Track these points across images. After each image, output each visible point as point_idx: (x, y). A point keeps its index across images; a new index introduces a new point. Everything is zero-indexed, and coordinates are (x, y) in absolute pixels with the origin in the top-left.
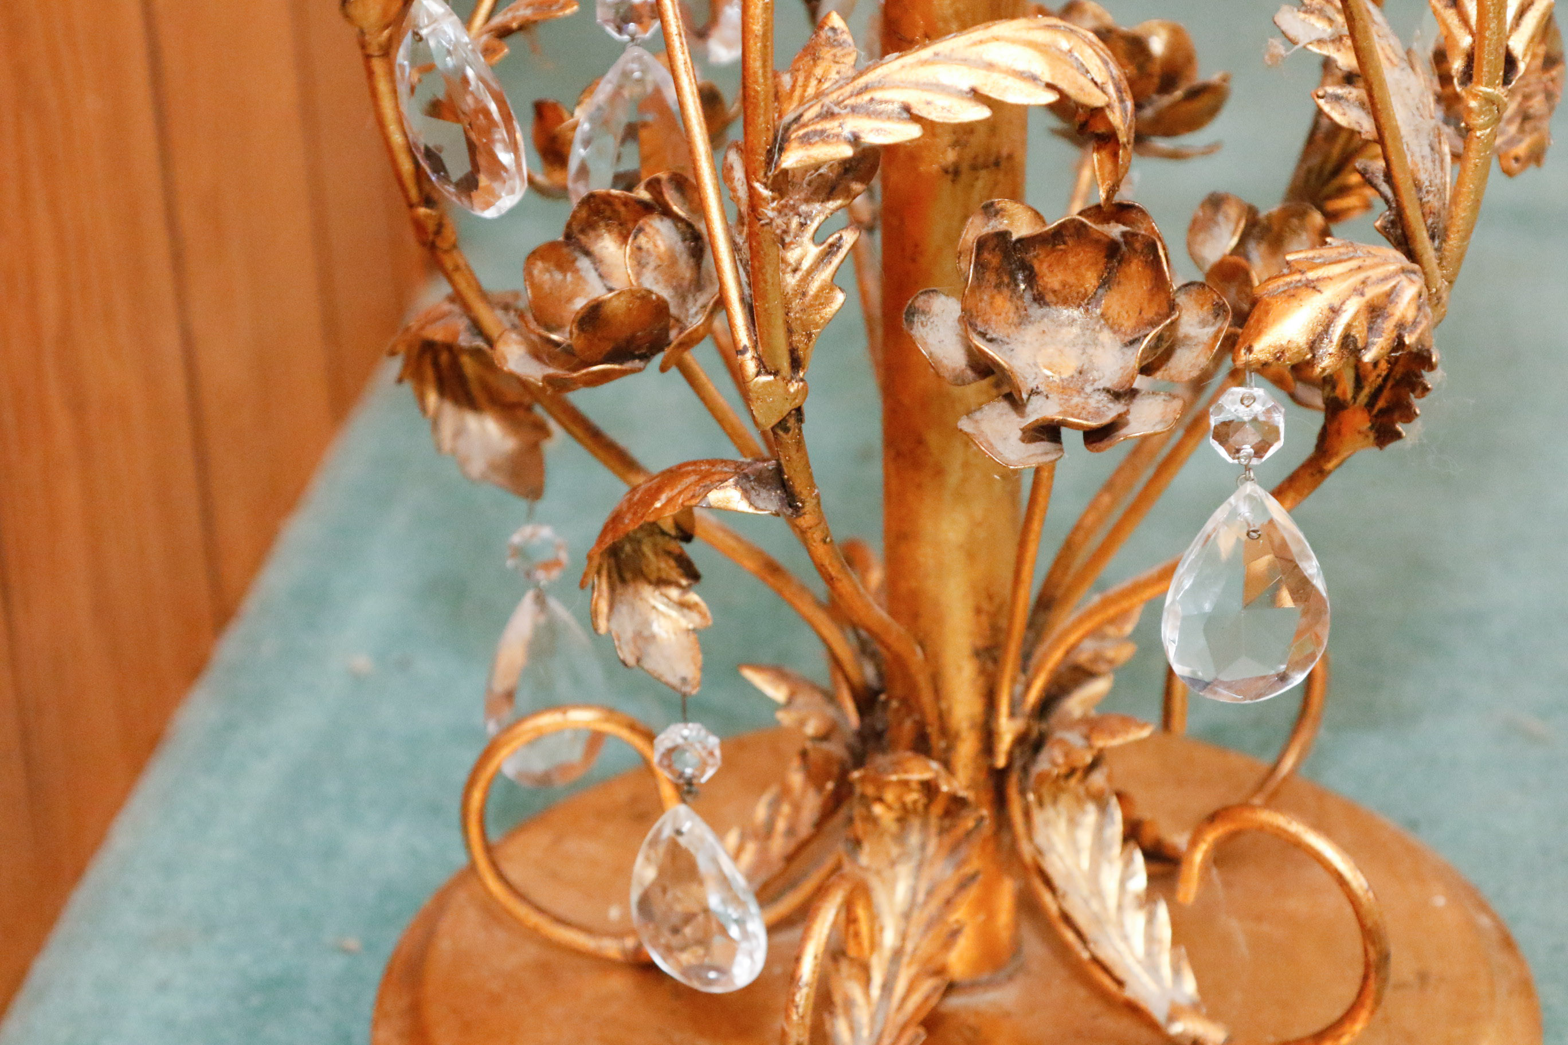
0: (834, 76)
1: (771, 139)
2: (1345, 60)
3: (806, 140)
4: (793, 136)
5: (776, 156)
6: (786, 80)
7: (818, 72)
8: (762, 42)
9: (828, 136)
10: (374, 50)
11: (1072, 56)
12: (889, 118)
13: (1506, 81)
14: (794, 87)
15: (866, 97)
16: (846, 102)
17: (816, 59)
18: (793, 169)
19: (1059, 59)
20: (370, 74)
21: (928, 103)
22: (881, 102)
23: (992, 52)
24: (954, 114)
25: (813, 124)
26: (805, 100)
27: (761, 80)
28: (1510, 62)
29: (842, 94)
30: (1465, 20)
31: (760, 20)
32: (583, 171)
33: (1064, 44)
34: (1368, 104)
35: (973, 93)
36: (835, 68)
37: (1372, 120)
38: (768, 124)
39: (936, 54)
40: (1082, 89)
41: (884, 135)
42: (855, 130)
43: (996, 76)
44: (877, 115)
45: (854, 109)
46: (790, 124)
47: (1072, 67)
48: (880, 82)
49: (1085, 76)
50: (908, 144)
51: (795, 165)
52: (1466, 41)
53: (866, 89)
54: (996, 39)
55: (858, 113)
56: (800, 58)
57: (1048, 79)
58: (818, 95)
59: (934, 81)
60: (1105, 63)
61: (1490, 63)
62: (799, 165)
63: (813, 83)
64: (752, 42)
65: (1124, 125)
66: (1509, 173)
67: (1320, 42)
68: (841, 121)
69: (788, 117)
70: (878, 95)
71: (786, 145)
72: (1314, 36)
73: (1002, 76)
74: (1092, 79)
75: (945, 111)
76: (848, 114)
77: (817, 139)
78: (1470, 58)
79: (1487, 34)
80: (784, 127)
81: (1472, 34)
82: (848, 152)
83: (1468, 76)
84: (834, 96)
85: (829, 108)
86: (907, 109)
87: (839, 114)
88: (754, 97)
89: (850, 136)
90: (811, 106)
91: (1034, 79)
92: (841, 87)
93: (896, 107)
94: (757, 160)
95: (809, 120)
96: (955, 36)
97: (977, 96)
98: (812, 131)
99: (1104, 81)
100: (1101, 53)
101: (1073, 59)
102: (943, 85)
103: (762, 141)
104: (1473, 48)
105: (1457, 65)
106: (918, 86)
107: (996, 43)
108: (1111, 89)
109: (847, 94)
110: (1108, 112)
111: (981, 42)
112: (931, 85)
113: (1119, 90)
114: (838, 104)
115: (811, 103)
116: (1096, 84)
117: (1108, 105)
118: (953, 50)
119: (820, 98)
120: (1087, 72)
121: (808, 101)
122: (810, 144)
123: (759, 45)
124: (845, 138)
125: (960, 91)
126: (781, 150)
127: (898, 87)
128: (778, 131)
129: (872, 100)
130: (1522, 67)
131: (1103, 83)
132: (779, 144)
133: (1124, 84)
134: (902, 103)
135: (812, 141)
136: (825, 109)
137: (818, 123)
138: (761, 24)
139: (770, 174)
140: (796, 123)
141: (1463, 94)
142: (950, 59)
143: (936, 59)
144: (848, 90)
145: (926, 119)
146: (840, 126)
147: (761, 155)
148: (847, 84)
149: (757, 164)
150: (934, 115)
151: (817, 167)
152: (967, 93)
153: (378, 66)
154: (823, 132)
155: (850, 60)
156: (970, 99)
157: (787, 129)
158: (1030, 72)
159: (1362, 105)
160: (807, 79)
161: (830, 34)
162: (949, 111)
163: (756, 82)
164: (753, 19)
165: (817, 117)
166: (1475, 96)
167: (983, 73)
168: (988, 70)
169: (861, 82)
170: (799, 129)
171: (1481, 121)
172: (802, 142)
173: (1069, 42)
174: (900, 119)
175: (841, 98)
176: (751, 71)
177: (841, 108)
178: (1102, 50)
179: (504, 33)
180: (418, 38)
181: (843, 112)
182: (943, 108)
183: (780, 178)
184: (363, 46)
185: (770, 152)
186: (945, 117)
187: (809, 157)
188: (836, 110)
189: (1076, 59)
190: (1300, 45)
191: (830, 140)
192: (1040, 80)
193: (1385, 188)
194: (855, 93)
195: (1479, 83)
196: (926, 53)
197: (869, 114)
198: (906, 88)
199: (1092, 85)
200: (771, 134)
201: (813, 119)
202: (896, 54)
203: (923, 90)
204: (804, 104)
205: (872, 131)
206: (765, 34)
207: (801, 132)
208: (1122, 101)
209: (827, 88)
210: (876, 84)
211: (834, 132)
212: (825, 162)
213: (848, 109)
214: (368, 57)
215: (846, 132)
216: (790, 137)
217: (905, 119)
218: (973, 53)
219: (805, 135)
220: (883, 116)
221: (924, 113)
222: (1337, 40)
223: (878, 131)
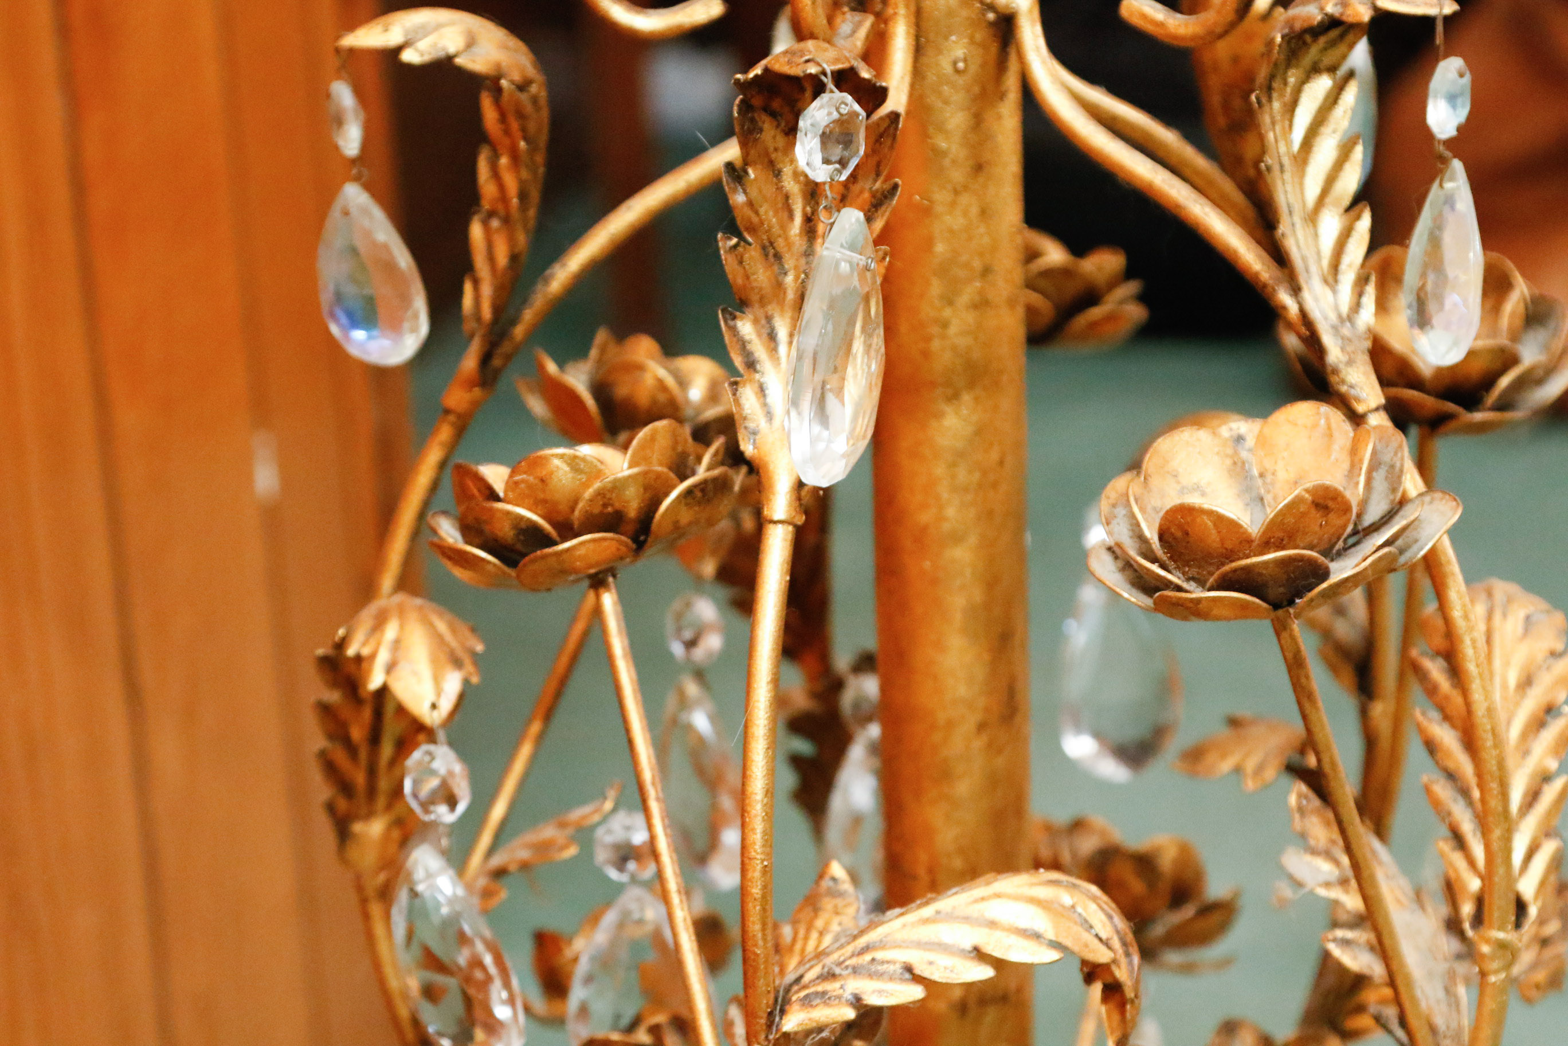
0: (835, 928)
1: (771, 1001)
2: (1352, 902)
3: (807, 1002)
4: (794, 998)
5: (777, 1019)
6: (787, 931)
7: (819, 923)
8: (761, 905)
9: (829, 998)
10: (370, 890)
11: (1075, 912)
12: (891, 979)
13: (1518, 925)
14: (794, 940)
15: (868, 957)
16: (847, 963)
17: (816, 910)
18: (796, 1033)
19: (1063, 916)
20: (366, 916)
21: (931, 963)
22: (883, 962)
23: (994, 910)
24: (957, 974)
25: (814, 985)
26: (806, 959)
27: (761, 943)
28: (1521, 907)
29: (843, 954)
30: (1472, 863)
31: (759, 883)
32: (584, 1011)
33: (1066, 898)
34: (1378, 947)
35: (975, 953)
36: (836, 920)
37: (1384, 966)
38: (769, 986)
39: (938, 912)
40: (1086, 946)
41: (886, 997)
42: (857, 992)
43: (998, 934)
44: (879, 976)
45: (856, 971)
46: (791, 985)
47: (1076, 923)
48: (881, 941)
49: (1089, 932)
50: (911, 1005)
51: (796, 1029)
52: (1474, 884)
53: (866, 949)
54: (998, 896)
55: (860, 974)
56: (800, 910)
57: (1050, 935)
58: (820, 955)
59: (936, 940)
60: (1110, 917)
61: (1500, 907)
62: (800, 1029)
63: (814, 935)
64: (750, 905)
65: (1131, 980)
66: (1528, 1000)
67: (1327, 885)
68: (843, 983)
69: (790, 977)
70: (879, 955)
71: (787, 1007)
72: (1322, 879)
73: (1005, 934)
74: (1097, 936)
75: (948, 971)
76: (849, 974)
77: (818, 1001)
78: (1480, 902)
79: (1496, 879)
80: (785, 989)
81: (1482, 878)
82: (850, 1014)
83: (1478, 919)
84: (835, 957)
85: (830, 969)
86: (909, 969)
87: (840, 975)
88: (754, 960)
89: (850, 997)
90: (811, 967)
91: (1037, 936)
92: (842, 947)
93: (897, 968)
94: (758, 1023)
95: (810, 982)
96: (956, 893)
97: (979, 955)
98: (813, 993)
99: (1109, 937)
100: (1105, 907)
101: (1076, 915)
102: (945, 944)
103: (764, 1003)
104: (1482, 890)
105: (1467, 909)
106: (920, 945)
107: (998, 901)
108: (1116, 944)
109: (849, 954)
110: (1114, 968)
111: (983, 899)
112: (934, 944)
113: (1125, 944)
114: (839, 964)
115: (812, 963)
116: (1100, 940)
117: (1114, 961)
118: (954, 908)
119: (822, 957)
120: (1091, 927)
121: (809, 961)
122: (812, 1006)
123: (758, 908)
124: (847, 1001)
125: (963, 951)
126: (783, 1012)
127: (899, 947)
128: (778, 992)
129: (873, 960)
130: (1533, 911)
131: (1108, 939)
132: (781, 1006)
133: (1130, 937)
134: (904, 963)
135: (814, 1003)
136: (826, 970)
137: (819, 984)
138: (759, 887)
139: (771, 1037)
140: (798, 984)
141: (1476, 938)
142: (950, 917)
143: (938, 918)
144: (849, 949)
145: (930, 980)
146: (842, 987)
147: (762, 1018)
148: (849, 943)
149: (758, 1027)
150: (937, 975)
151: (820, 1029)
152: (970, 952)
153: (376, 909)
154: (824, 993)
155: (851, 911)
156: (973, 958)
157: (788, 990)
158: (1033, 930)
159: (1372, 949)
160: (808, 930)
161: (831, 884)
162: (952, 971)
163: (756, 945)
164: (752, 882)
165: (818, 978)
166: (1488, 941)
167: (985, 931)
168: (991, 928)
169: (862, 941)
170: (799, 990)
171: (1495, 965)
172: (803, 1005)
173: (1072, 897)
174: (903, 980)
175: (842, 959)
176: (751, 935)
177: (842, 969)
178: (1106, 903)
179: (500, 873)
180: (414, 894)
181: (844, 973)
182: (945, 968)
183: (782, 1041)
184: (360, 888)
185: (771, 1014)
186: (948, 978)
187: (810, 1019)
188: (837, 971)
189: (1080, 914)
190: (1306, 890)
191: (832, 1003)
192: (1044, 939)
193: (1400, 1033)
194: (856, 953)
195: (1491, 927)
196: (928, 911)
197: (872, 976)
198: (907, 947)
199: (1096, 941)
200: (772, 996)
201: (814, 981)
202: (897, 911)
203: (925, 950)
204: (805, 964)
205: (874, 992)
206: (764, 897)
207: (802, 994)
208: (1127, 954)
209: (828, 947)
210: (877, 944)
211: (835, 994)
212: (827, 1026)
213: (850, 970)
214: (364, 901)
215: (848, 995)
216: (790, 1000)
217: (907, 979)
218: (975, 910)
219: (807, 996)
220: (886, 976)
221: (926, 974)
222: (1343, 882)
223: (880, 992)
